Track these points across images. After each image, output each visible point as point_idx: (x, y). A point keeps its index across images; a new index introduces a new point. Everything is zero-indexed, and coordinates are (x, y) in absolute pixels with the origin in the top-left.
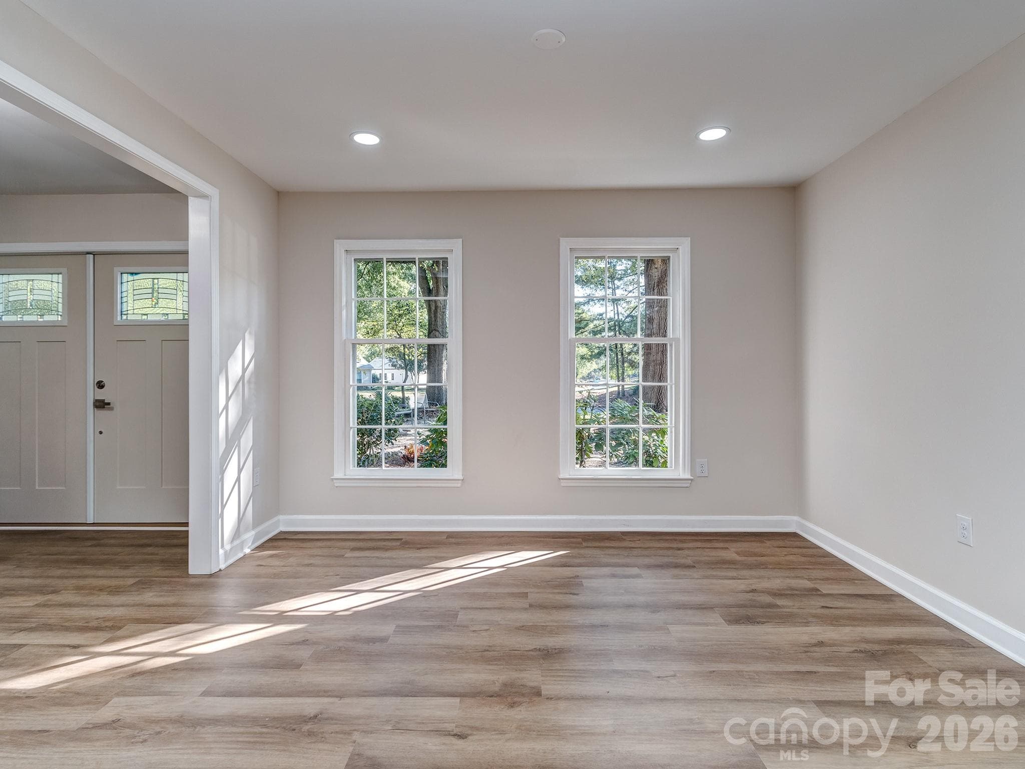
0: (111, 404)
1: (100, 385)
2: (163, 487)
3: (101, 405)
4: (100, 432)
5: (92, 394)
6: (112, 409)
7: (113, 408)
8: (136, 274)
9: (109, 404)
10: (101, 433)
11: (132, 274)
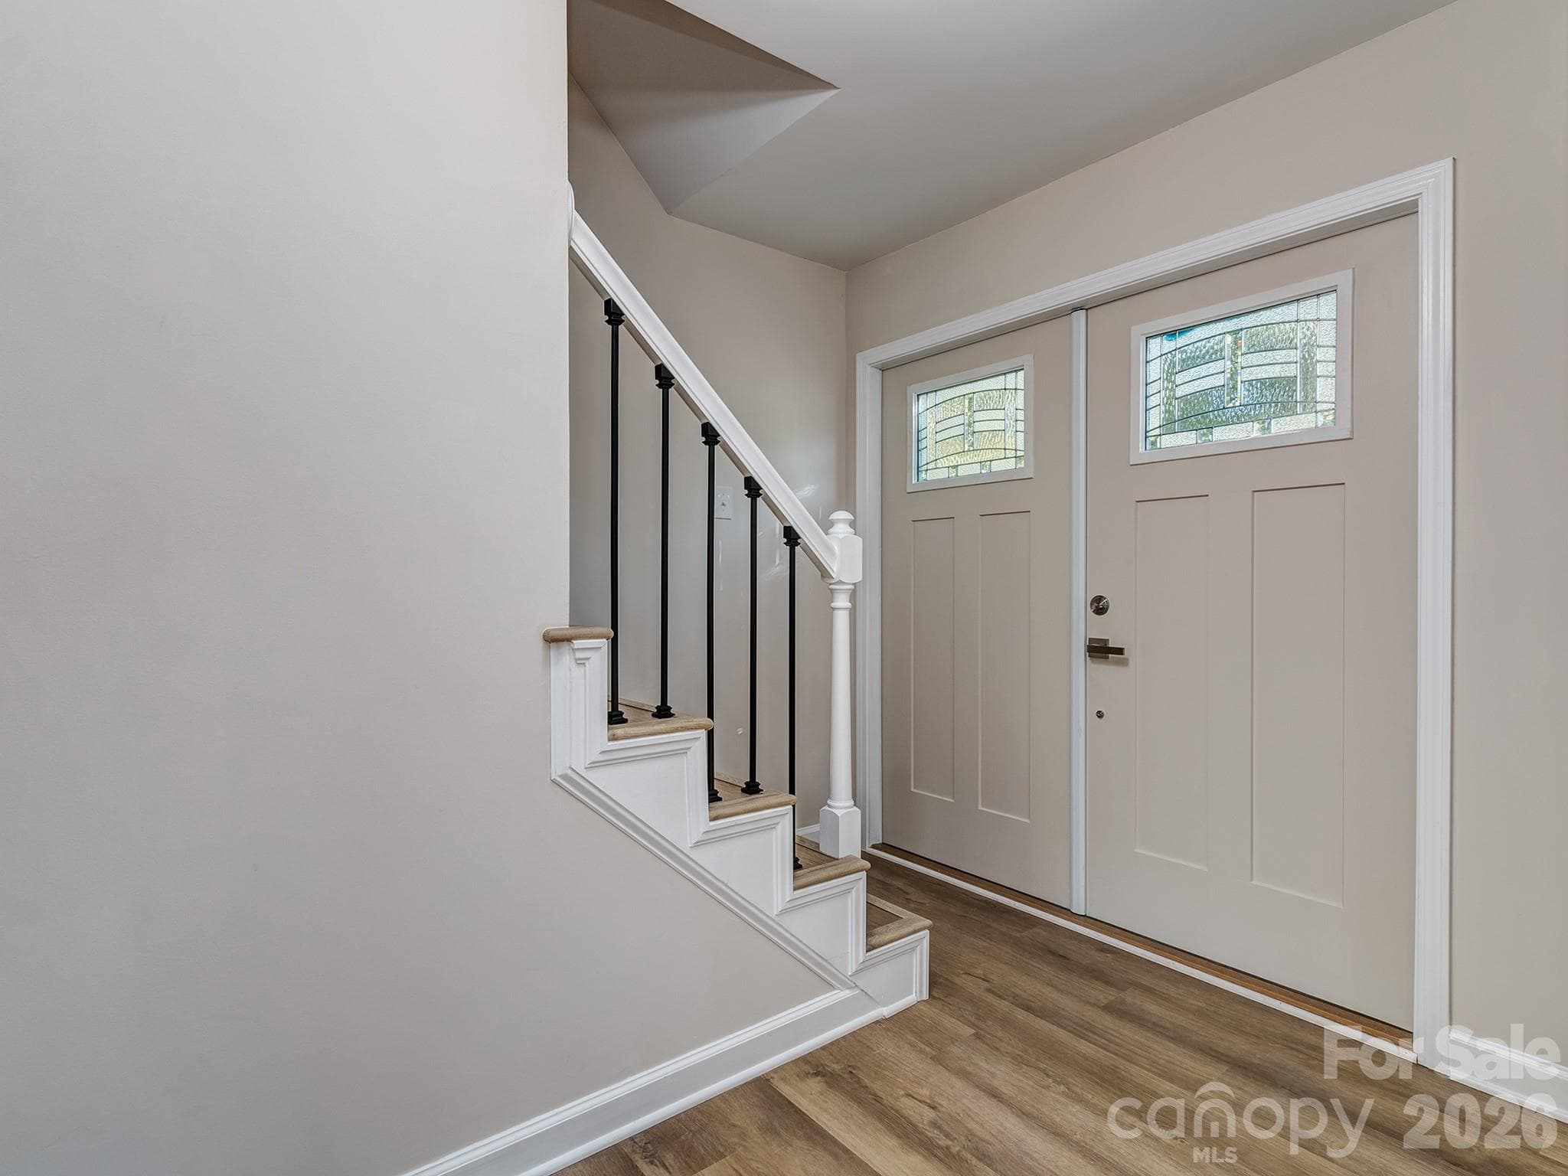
0: (1125, 651)
1: (1099, 606)
2: (1253, 882)
3: (1099, 650)
4: (1099, 712)
5: (1083, 627)
6: (1125, 663)
7: (1127, 660)
8: (1183, 331)
9: (1120, 651)
10: (1100, 715)
11: (1172, 334)
